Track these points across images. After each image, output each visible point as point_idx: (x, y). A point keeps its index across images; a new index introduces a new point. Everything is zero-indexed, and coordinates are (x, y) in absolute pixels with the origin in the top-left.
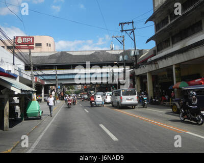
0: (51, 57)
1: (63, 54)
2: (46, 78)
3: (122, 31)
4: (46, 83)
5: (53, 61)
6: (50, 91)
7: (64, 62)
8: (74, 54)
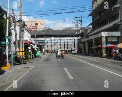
0: (43, 31)
1: (49, 29)
2: (40, 41)
3: (76, 21)
4: (40, 44)
5: (44, 33)
6: (42, 48)
7: (49, 34)
8: (55, 29)
